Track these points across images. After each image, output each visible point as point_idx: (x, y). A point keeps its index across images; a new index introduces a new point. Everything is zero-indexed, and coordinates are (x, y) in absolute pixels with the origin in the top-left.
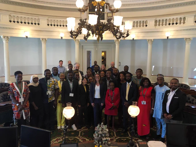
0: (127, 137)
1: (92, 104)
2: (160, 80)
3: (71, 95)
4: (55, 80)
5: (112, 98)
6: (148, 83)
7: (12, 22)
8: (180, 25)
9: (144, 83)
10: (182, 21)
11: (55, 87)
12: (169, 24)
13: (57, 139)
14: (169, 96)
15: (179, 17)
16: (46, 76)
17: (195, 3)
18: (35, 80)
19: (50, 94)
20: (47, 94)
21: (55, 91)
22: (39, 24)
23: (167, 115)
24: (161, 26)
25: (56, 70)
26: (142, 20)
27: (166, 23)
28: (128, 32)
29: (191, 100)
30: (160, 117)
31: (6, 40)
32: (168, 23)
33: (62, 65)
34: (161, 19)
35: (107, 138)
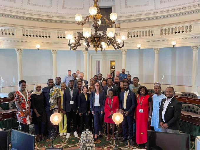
0: (126, 146)
1: (92, 112)
2: (157, 88)
3: (72, 102)
4: (57, 89)
5: (111, 106)
6: (144, 91)
7: (25, 36)
8: (186, 33)
9: (140, 92)
10: (188, 30)
11: (57, 96)
12: (176, 33)
13: (58, 145)
14: (164, 104)
15: (185, 25)
16: (49, 85)
17: (199, 11)
18: (38, 89)
19: (52, 102)
20: (49, 102)
21: (57, 99)
22: (49, 37)
23: (163, 123)
24: (167, 34)
25: (59, 80)
26: (148, 30)
27: (172, 31)
28: (123, 42)
29: (195, 109)
30: (157, 126)
31: (19, 52)
32: (174, 31)
33: (70, 74)
34: (167, 28)
35: (92, 145)
